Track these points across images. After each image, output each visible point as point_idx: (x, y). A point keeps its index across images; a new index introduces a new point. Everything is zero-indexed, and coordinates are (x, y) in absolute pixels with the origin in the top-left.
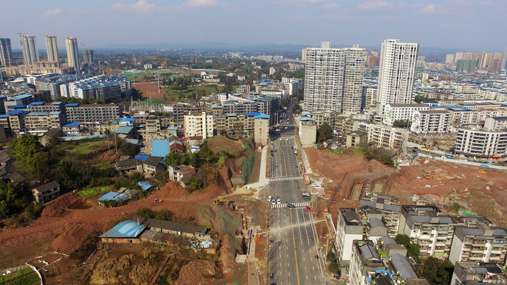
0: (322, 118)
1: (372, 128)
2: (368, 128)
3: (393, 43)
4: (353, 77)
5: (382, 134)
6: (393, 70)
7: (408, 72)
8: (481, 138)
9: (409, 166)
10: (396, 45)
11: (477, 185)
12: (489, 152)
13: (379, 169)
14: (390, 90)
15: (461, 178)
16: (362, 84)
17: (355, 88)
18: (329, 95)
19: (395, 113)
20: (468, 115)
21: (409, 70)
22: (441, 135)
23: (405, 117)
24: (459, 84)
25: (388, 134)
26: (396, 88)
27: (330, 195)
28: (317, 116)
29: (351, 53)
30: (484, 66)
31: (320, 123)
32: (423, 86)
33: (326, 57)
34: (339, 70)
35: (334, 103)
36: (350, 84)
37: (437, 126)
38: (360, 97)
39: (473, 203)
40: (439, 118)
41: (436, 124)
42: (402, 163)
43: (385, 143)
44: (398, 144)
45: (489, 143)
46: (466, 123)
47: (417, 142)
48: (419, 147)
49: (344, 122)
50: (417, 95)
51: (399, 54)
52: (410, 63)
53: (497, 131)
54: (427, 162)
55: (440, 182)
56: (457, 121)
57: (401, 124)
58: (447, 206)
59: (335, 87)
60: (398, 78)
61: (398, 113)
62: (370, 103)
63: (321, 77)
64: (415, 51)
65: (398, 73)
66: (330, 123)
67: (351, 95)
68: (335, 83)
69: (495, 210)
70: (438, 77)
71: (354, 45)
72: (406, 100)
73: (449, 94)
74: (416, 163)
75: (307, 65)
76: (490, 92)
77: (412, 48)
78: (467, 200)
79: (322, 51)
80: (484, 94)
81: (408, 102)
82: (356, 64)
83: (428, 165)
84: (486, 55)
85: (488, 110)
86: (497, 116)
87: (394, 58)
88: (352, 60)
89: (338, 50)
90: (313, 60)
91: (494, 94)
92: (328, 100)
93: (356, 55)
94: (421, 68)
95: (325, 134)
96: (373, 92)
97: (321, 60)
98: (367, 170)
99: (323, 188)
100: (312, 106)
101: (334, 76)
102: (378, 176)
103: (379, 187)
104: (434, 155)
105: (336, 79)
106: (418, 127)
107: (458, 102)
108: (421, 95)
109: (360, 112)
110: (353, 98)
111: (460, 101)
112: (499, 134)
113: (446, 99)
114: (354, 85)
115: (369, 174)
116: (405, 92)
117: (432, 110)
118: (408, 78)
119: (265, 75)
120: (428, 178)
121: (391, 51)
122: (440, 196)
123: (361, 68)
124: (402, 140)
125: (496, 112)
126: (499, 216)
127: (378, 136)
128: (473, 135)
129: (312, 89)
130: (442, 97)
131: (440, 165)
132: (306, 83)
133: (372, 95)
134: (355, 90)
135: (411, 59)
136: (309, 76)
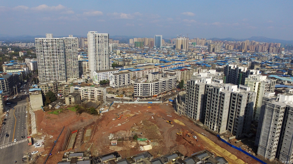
0: (47, 87)
1: (83, 90)
2: (80, 90)
3: (94, 34)
4: (71, 56)
5: (89, 93)
6: (96, 50)
7: (104, 51)
8: (146, 87)
9: (108, 112)
10: (95, 35)
11: (147, 117)
12: (151, 94)
13: (88, 118)
14: (95, 62)
15: (138, 114)
16: (77, 60)
17: (74, 63)
18: (56, 69)
19: (100, 76)
20: (140, 73)
21: (105, 49)
22: (127, 86)
23: (106, 78)
24: (135, 55)
25: (93, 92)
26: (99, 60)
27: (47, 151)
28: (43, 87)
29: (68, 41)
30: (147, 45)
31: (46, 91)
32: (116, 58)
33: (50, 44)
34: (60, 52)
35: (60, 74)
36: (69, 60)
37: (124, 81)
38: (78, 68)
39: (145, 131)
40: (124, 77)
41: (123, 80)
42: (104, 110)
43: (92, 98)
44: (100, 98)
45: (150, 89)
46: (139, 77)
47: (113, 93)
48: (114, 96)
49: (64, 88)
50: (113, 63)
51: (98, 40)
52: (105, 45)
53: (153, 81)
54: (119, 106)
55: (127, 120)
56: (134, 77)
57: (104, 83)
58: (131, 137)
59: (59, 64)
60: (99, 54)
61: (101, 76)
62: (86, 71)
63: (49, 58)
64: (107, 38)
65: (99, 52)
66: (53, 90)
67: (72, 67)
68: (59, 60)
69: (157, 132)
70: (125, 52)
71: (70, 36)
72: (106, 67)
73: (130, 61)
74: (112, 108)
75: (37, 50)
76: (150, 58)
77: (105, 37)
78: (142, 129)
79: (47, 40)
80: (147, 59)
81: (107, 68)
82: (72, 47)
83: (120, 108)
84: (147, 39)
85: (149, 69)
86: (153, 72)
87: (95, 42)
88: (69, 45)
89: (58, 39)
90: (41, 46)
91: (151, 59)
92: (56, 72)
93: (71, 41)
94: (116, 47)
95: (50, 99)
96: (86, 64)
97: (47, 46)
98: (80, 121)
99: (43, 146)
100: (45, 77)
101: (58, 56)
102: (88, 124)
103: (88, 132)
104: (123, 100)
105: (59, 58)
106: (113, 84)
107: (134, 66)
108: (115, 63)
109: (79, 78)
110: (73, 69)
111: (135, 65)
112: (154, 83)
113: (128, 65)
114: (72, 61)
115: (81, 124)
116: (105, 62)
117: (121, 72)
118: (105, 54)
119: (16, 57)
120: (119, 119)
121: (93, 38)
122: (127, 131)
123: (75, 50)
124: (102, 95)
125: (152, 69)
126: (159, 137)
127: (87, 94)
128: (142, 86)
129: (43, 66)
130: (126, 63)
131: (127, 107)
132: (39, 62)
133: (87, 65)
134: (73, 64)
135: (105, 43)
136: (40, 57)
